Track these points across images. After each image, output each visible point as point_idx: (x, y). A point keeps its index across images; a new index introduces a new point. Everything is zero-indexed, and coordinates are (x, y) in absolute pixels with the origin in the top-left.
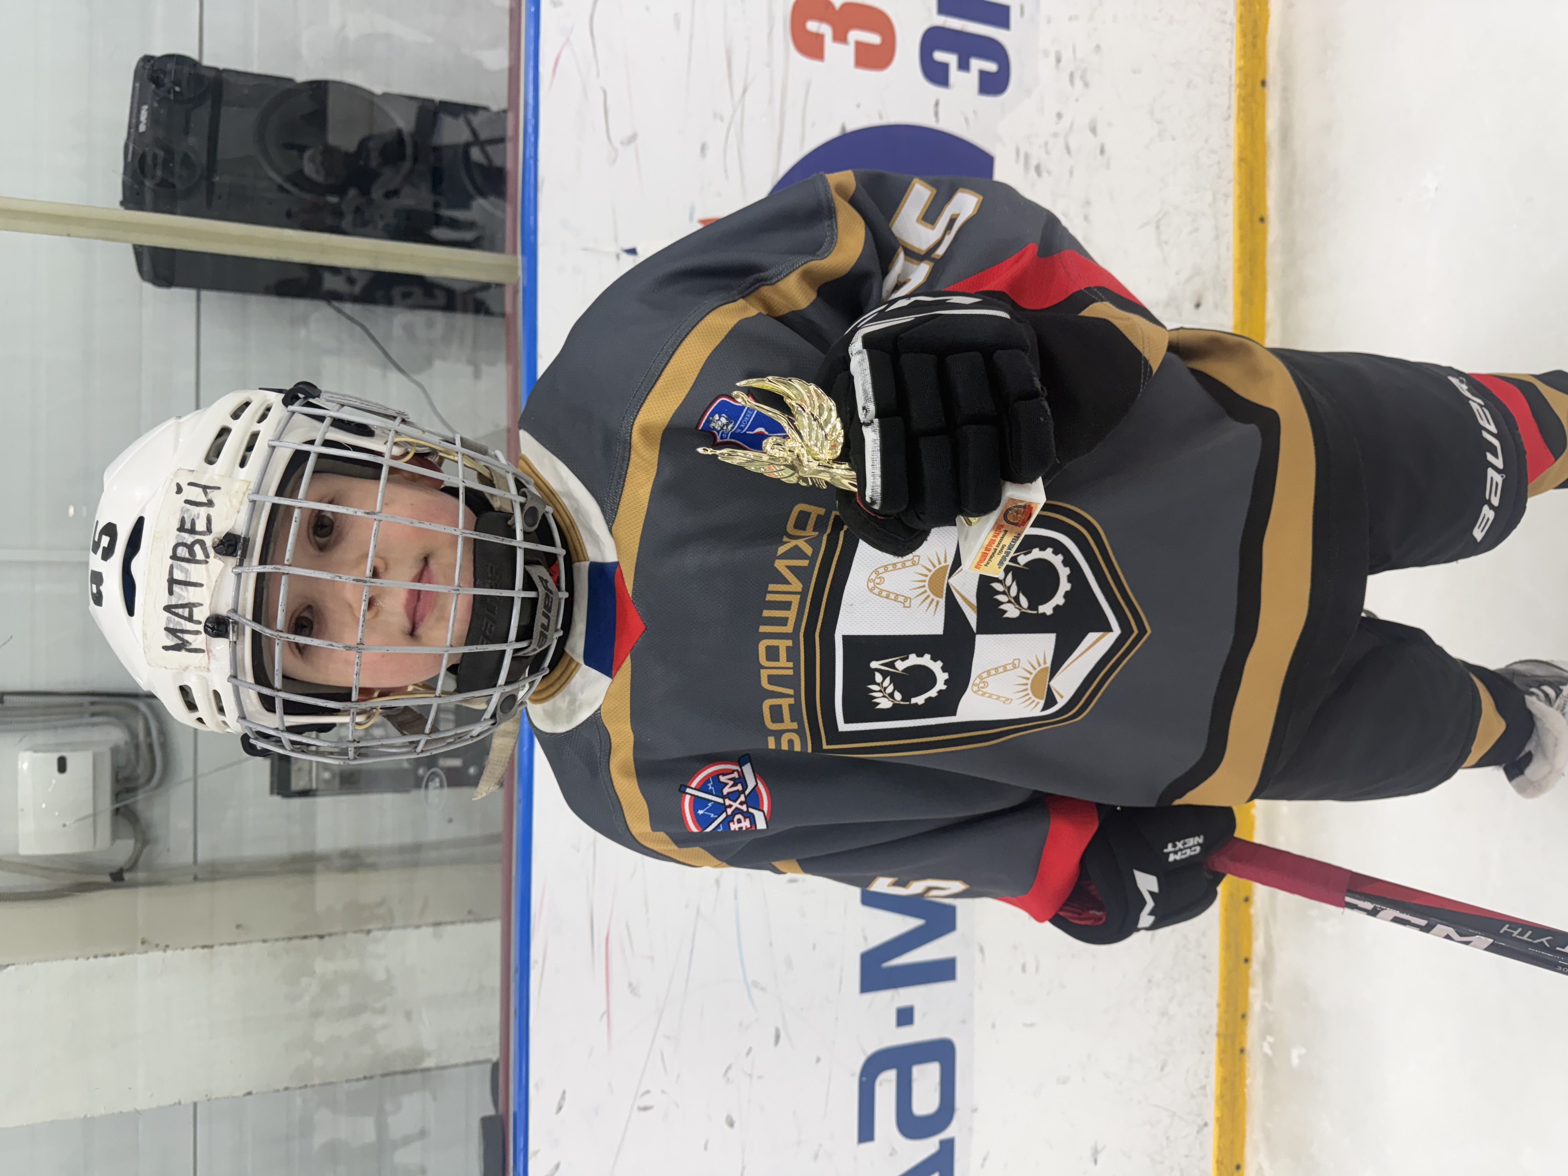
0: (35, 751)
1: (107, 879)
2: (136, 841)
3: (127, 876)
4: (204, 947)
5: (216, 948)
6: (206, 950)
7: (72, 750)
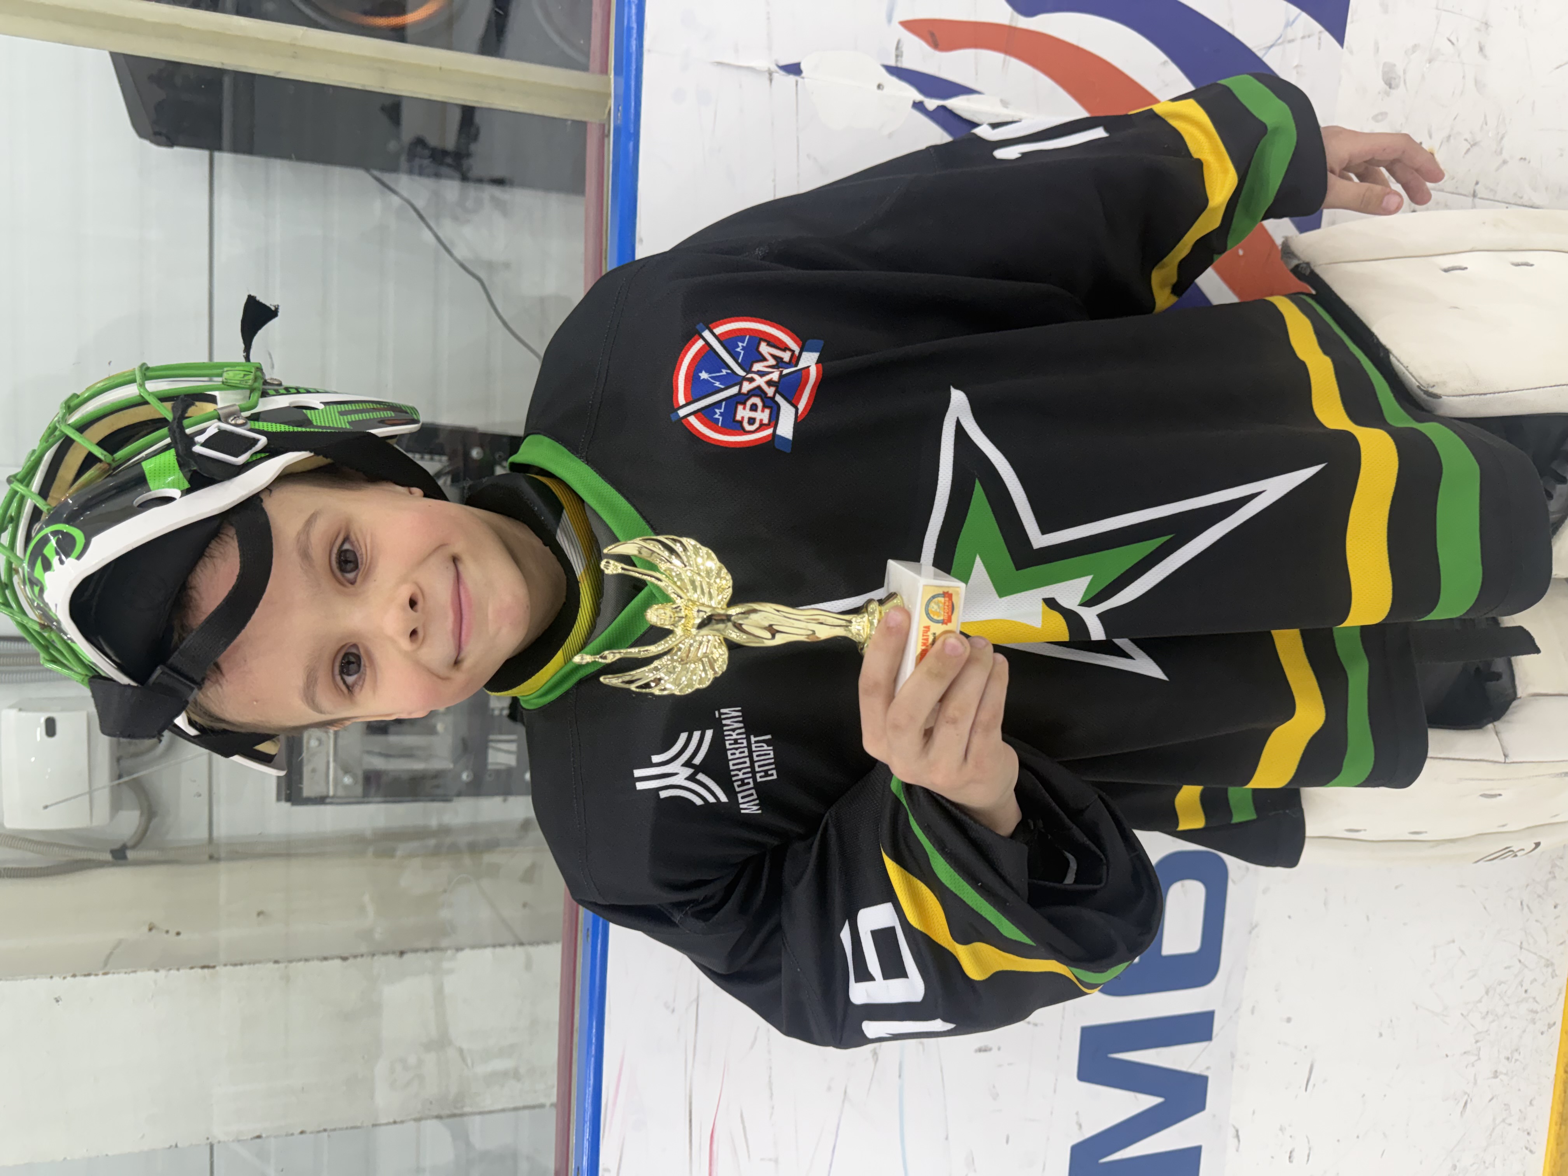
0: (20, 710)
1: (108, 857)
2: (142, 814)
3: (130, 854)
4: (203, 967)
5: (218, 968)
6: (206, 970)
7: (63, 710)
